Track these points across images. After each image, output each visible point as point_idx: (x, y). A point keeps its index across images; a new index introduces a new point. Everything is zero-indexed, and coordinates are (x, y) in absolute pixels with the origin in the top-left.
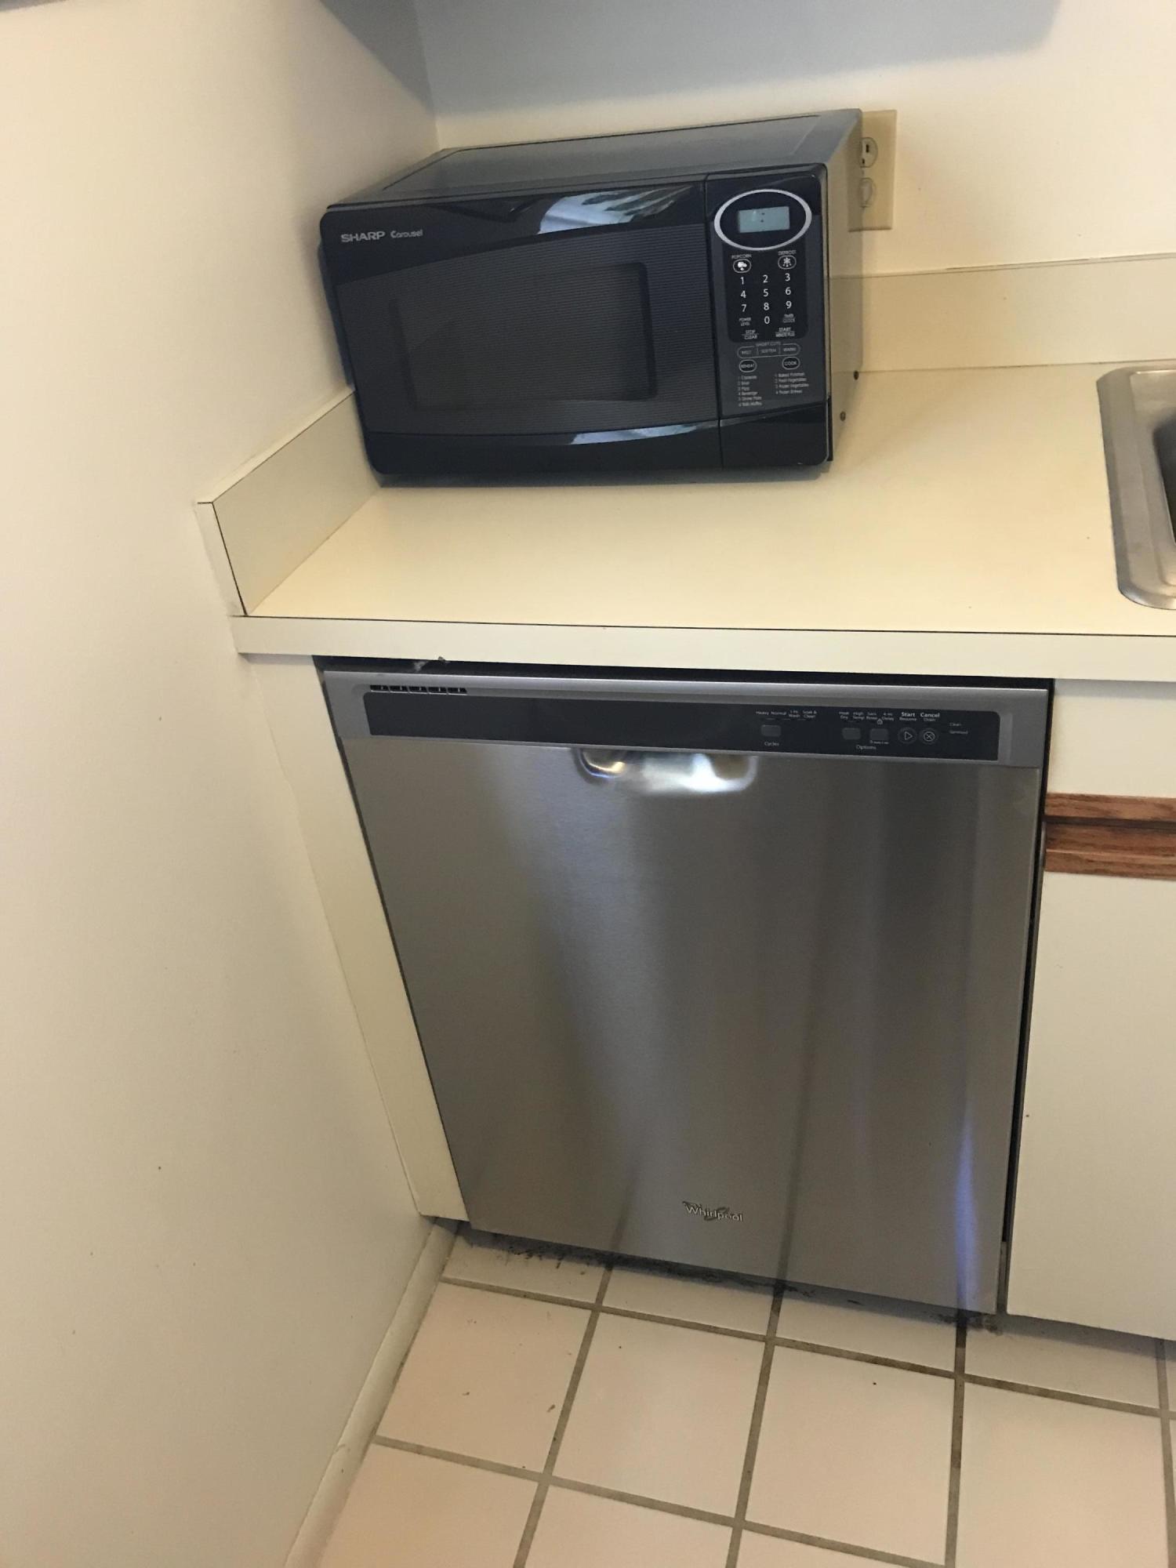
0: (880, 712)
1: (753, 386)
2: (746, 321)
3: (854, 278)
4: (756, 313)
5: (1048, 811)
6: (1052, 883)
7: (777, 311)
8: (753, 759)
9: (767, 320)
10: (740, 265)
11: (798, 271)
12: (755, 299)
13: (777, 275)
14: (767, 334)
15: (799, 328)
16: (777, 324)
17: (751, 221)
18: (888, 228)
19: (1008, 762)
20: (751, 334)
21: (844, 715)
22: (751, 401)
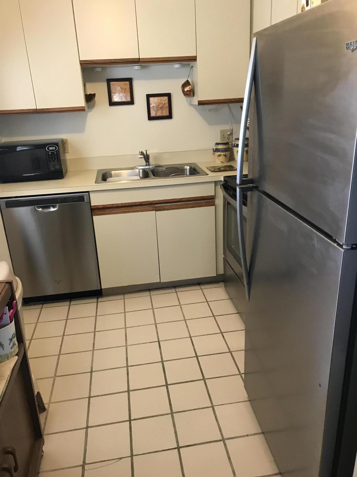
0: (71, 197)
1: (53, 167)
2: (51, 160)
3: (65, 159)
4: (52, 159)
5: (92, 208)
6: (94, 217)
7: (55, 158)
8: (58, 205)
9: (54, 160)
10: (50, 153)
11: (57, 154)
12: (52, 157)
13: (54, 154)
14: (54, 161)
15: (58, 161)
16: (55, 160)
17: (51, 148)
18: (68, 153)
19: (86, 202)
20: (52, 161)
21: (67, 198)
22: (52, 169)
